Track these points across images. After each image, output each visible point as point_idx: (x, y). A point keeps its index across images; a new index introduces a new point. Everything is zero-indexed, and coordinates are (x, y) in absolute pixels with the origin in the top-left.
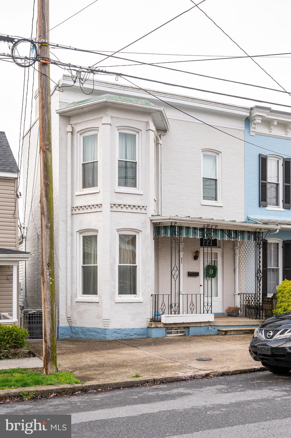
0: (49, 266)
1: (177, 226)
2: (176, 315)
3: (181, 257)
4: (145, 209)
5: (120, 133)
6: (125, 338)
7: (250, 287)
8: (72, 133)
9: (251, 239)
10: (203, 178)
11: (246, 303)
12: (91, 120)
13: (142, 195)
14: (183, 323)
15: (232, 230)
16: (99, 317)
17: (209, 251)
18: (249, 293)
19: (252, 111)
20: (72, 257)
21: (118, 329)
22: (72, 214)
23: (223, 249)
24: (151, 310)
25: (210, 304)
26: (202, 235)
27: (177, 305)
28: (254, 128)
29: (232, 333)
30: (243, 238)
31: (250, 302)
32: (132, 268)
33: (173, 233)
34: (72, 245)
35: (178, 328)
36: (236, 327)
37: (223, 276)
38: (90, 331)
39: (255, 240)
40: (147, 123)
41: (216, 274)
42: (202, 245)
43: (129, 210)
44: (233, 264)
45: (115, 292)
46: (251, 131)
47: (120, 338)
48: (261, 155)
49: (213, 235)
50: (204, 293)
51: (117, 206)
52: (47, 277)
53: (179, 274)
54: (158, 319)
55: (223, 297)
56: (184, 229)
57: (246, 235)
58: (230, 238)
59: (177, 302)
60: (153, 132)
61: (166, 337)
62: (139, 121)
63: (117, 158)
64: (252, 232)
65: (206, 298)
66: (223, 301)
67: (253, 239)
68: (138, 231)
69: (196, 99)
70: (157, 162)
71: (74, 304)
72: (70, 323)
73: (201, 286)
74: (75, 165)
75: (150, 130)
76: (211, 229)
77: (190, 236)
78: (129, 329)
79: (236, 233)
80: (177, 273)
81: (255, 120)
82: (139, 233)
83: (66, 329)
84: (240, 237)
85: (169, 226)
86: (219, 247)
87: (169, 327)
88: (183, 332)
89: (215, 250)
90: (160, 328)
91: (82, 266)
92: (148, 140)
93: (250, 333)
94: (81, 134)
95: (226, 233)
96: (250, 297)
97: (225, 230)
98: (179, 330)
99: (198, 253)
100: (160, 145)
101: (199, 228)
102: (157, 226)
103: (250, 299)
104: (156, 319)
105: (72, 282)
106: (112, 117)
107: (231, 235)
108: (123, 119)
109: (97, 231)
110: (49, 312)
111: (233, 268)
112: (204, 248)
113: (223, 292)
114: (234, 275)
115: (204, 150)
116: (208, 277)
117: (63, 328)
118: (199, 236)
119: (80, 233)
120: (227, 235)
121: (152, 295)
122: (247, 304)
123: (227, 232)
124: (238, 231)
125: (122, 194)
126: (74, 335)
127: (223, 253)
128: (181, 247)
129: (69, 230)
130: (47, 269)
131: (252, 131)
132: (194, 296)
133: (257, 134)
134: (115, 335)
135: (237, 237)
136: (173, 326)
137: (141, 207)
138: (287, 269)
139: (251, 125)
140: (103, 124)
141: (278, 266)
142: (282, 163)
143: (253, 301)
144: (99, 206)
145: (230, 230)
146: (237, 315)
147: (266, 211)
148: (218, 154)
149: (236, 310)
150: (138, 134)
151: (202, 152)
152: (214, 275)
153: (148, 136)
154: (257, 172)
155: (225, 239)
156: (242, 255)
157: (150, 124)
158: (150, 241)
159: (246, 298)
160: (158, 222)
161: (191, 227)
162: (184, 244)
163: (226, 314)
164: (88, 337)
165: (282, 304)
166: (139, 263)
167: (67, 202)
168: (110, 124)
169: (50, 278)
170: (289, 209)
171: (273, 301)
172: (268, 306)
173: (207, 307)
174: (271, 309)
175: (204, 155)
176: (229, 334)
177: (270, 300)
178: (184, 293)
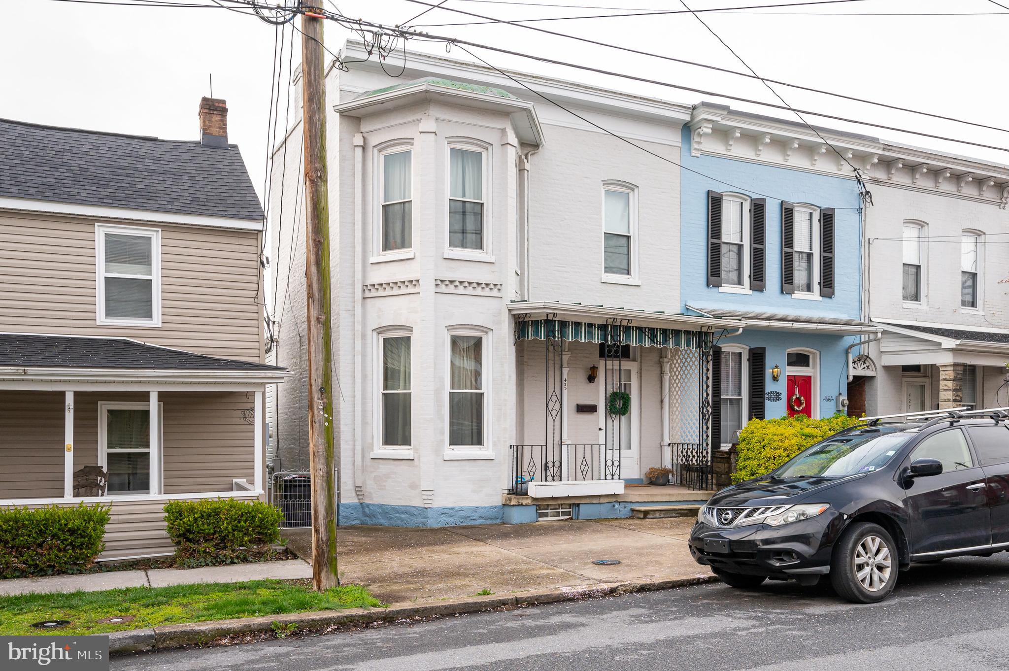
0: (322, 393)
1: (557, 322)
2: (554, 482)
3: (565, 376)
4: (499, 290)
5: (452, 149)
6: (461, 524)
7: (689, 432)
8: (364, 148)
9: (693, 344)
10: (605, 233)
11: (682, 460)
12: (399, 124)
13: (494, 263)
14: (568, 498)
15: (657, 329)
16: (414, 486)
17: (616, 367)
18: (688, 442)
19: (695, 112)
20: (364, 377)
21: (449, 509)
22: (364, 298)
23: (641, 362)
24: (509, 475)
25: (616, 464)
26: (603, 337)
27: (557, 464)
28: (699, 143)
29: (657, 515)
30: (677, 343)
31: (690, 459)
32: (475, 396)
33: (551, 334)
34: (364, 356)
35: (559, 506)
36: (663, 504)
37: (641, 412)
38: (398, 512)
39: (699, 346)
40: (503, 131)
41: (627, 408)
42: (602, 355)
43: (469, 290)
44: (659, 389)
45: (443, 441)
46: (692, 148)
47: (453, 525)
48: (710, 193)
49: (623, 337)
50: (606, 443)
51: (447, 283)
52: (319, 412)
53: (561, 407)
54: (523, 491)
55: (640, 451)
56: (570, 327)
57: (683, 338)
58: (655, 343)
59: (557, 458)
60: (514, 149)
61: (536, 523)
62: (489, 128)
63: (448, 195)
64: (693, 332)
65: (609, 453)
66: (640, 458)
67: (696, 344)
68: (486, 330)
70: (520, 203)
71: (368, 462)
72: (360, 497)
73: (600, 429)
74: (370, 208)
75: (508, 144)
76: (620, 326)
77: (581, 340)
78: (469, 508)
79: (664, 335)
80: (557, 406)
81: (700, 128)
82: (487, 333)
83: (352, 509)
84: (672, 341)
85: (543, 321)
86: (634, 360)
87: (542, 505)
88: (569, 513)
89: (626, 365)
90: (527, 507)
91: (383, 393)
92: (505, 162)
93: (689, 515)
94: (380, 151)
95: (647, 334)
96: (689, 449)
97: (645, 328)
98: (560, 510)
99: (595, 369)
100: (526, 172)
101: (598, 324)
102: (521, 320)
103: (689, 453)
104: (518, 490)
105: (364, 423)
106: (437, 120)
107: (656, 337)
108: (460, 123)
109: (410, 329)
110: (323, 477)
111: (660, 397)
112: (605, 361)
113: (640, 441)
114: (660, 410)
115: (606, 183)
116: (614, 413)
117: (348, 506)
118: (598, 339)
119: (379, 333)
120: (649, 337)
121: (511, 446)
122: (684, 463)
123: (648, 332)
124: (669, 330)
125: (457, 261)
126: (367, 519)
127: (641, 369)
128: (565, 358)
129: (358, 327)
130: (319, 399)
131: (695, 149)
132: (588, 449)
133: (705, 154)
134: (444, 519)
135: (666, 341)
136: (550, 503)
137: (492, 286)
138: (758, 400)
139: (692, 138)
140: (421, 132)
141: (740, 394)
142: (749, 208)
143: (694, 456)
144: (414, 283)
145: (654, 329)
146: (665, 483)
147: (720, 295)
148: (633, 190)
149: (665, 473)
150: (486, 151)
151: (604, 185)
152: (624, 410)
153: (505, 155)
154: (703, 224)
155: (645, 345)
156: (675, 374)
157: (509, 134)
158: (507, 348)
159: (682, 452)
160: (522, 314)
161: (583, 322)
162: (569, 353)
163: (645, 481)
164: (394, 523)
165: (747, 463)
166: (487, 387)
167: (354, 276)
168: (435, 132)
169: (324, 414)
170: (762, 291)
171: (732, 457)
172: (721, 467)
173: (611, 468)
174: (727, 472)
175: (607, 192)
176: (651, 516)
177: (726, 456)
178: (569, 442)
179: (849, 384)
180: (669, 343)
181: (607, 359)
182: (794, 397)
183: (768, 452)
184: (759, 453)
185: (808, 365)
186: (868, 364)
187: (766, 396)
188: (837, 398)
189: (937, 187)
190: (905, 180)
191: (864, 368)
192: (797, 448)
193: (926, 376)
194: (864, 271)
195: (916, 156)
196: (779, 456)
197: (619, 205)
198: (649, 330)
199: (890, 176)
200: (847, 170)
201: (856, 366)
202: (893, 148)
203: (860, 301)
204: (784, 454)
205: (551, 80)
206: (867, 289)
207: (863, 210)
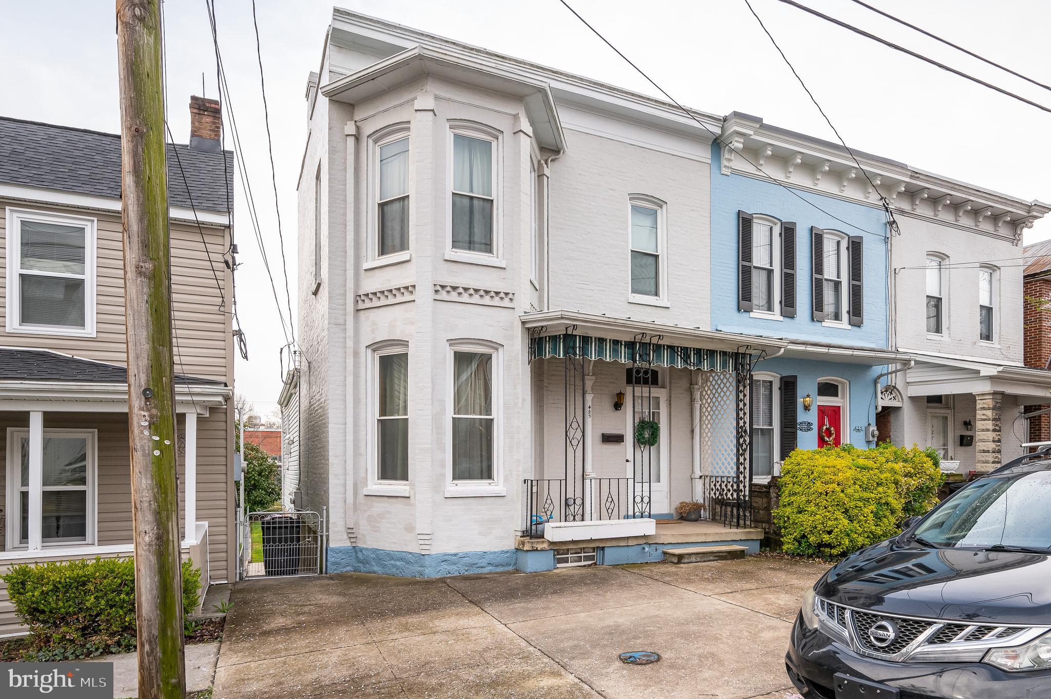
0: (147, 399)
1: (578, 337)
2: (576, 522)
3: (589, 402)
4: (511, 300)
5: (456, 136)
6: (466, 573)
7: (723, 464)
8: (357, 138)
9: (729, 367)
10: (632, 251)
11: (715, 494)
12: (395, 107)
13: (505, 268)
14: (591, 541)
15: (690, 348)
16: (410, 529)
17: (646, 394)
18: (722, 475)
19: (727, 125)
20: (357, 400)
21: (452, 555)
22: (358, 310)
23: (670, 389)
24: (522, 515)
25: (646, 500)
26: (630, 356)
27: (579, 502)
28: (729, 160)
29: (693, 559)
30: (712, 365)
31: (724, 493)
32: (483, 423)
33: (571, 351)
34: (356, 376)
35: (581, 550)
36: (699, 545)
37: (670, 442)
38: (393, 559)
39: (736, 369)
40: (516, 117)
41: (656, 437)
42: (629, 381)
43: (476, 299)
44: (689, 418)
45: (443, 475)
46: (722, 166)
47: (457, 574)
48: (741, 214)
49: (653, 357)
50: (634, 477)
51: (449, 289)
52: (142, 432)
53: (583, 435)
54: (538, 533)
55: (670, 484)
56: (593, 343)
57: (718, 360)
58: (688, 364)
59: (579, 494)
60: (529, 138)
61: (555, 571)
62: (499, 112)
63: (450, 187)
64: (729, 352)
65: (638, 486)
66: (670, 491)
67: (732, 367)
68: (497, 346)
69: (618, 90)
70: (539, 211)
72: (353, 540)
73: (627, 461)
74: (364, 206)
75: (521, 131)
76: (650, 344)
77: (606, 358)
78: (476, 554)
79: (698, 355)
80: (579, 434)
81: (731, 143)
82: (497, 349)
83: (343, 554)
84: (707, 363)
85: (562, 336)
86: (663, 387)
87: (560, 550)
88: (592, 558)
89: (656, 392)
90: (543, 552)
91: (378, 420)
92: (517, 153)
93: (728, 557)
94: (375, 142)
95: (679, 353)
96: (723, 482)
97: (678, 347)
98: (582, 555)
99: (622, 396)
100: (545, 178)
101: (625, 342)
102: (536, 336)
103: (723, 486)
104: (533, 533)
105: (357, 454)
106: (437, 98)
107: (690, 357)
108: (464, 103)
109: (405, 344)
110: (150, 545)
111: (690, 426)
112: (634, 389)
113: (670, 473)
114: (690, 440)
115: (633, 197)
116: (642, 444)
117: (338, 551)
118: (625, 358)
119: (374, 351)
120: (681, 358)
121: (525, 480)
122: (718, 497)
123: (681, 352)
124: (704, 350)
125: (461, 265)
126: (360, 565)
127: (670, 397)
128: (589, 383)
129: (350, 343)
130: (141, 409)
131: (725, 166)
132: (614, 483)
133: (736, 172)
134: (445, 567)
135: (700, 362)
136: (571, 547)
137: (502, 295)
138: (789, 430)
139: (722, 152)
140: (416, 111)
141: (771, 424)
142: (779, 232)
143: (729, 490)
144: (410, 289)
145: (687, 348)
146: (697, 519)
147: (751, 320)
148: (661, 207)
149: (697, 508)
150: (496, 141)
151: (631, 199)
152: (653, 440)
153: (517, 144)
154: (734, 245)
155: (678, 366)
156: (707, 402)
157: (522, 119)
158: (520, 366)
159: (715, 485)
160: (537, 327)
161: (609, 338)
162: (594, 378)
163: (675, 517)
164: (390, 572)
165: (793, 499)
166: (498, 413)
167: (345, 286)
168: (433, 110)
169: (151, 435)
170: (793, 317)
171: (771, 491)
172: (759, 502)
173: (640, 505)
174: (765, 507)
175: (634, 208)
176: (686, 561)
177: (764, 489)
178: (593, 475)
179: (877, 414)
180: (704, 365)
181: (635, 385)
182: (825, 428)
183: (819, 486)
184: (808, 488)
185: (837, 395)
186: (894, 395)
187: (798, 426)
188: (867, 429)
189: (957, 220)
190: (927, 212)
191: (891, 399)
192: (852, 482)
193: (948, 408)
194: (891, 301)
195: (941, 185)
196: (833, 492)
197: (647, 222)
198: (681, 349)
199: (914, 207)
200: (874, 198)
201: (883, 397)
202: (921, 177)
203: (887, 331)
204: (838, 489)
205: (573, 77)
206: (893, 319)
207: (889, 239)
